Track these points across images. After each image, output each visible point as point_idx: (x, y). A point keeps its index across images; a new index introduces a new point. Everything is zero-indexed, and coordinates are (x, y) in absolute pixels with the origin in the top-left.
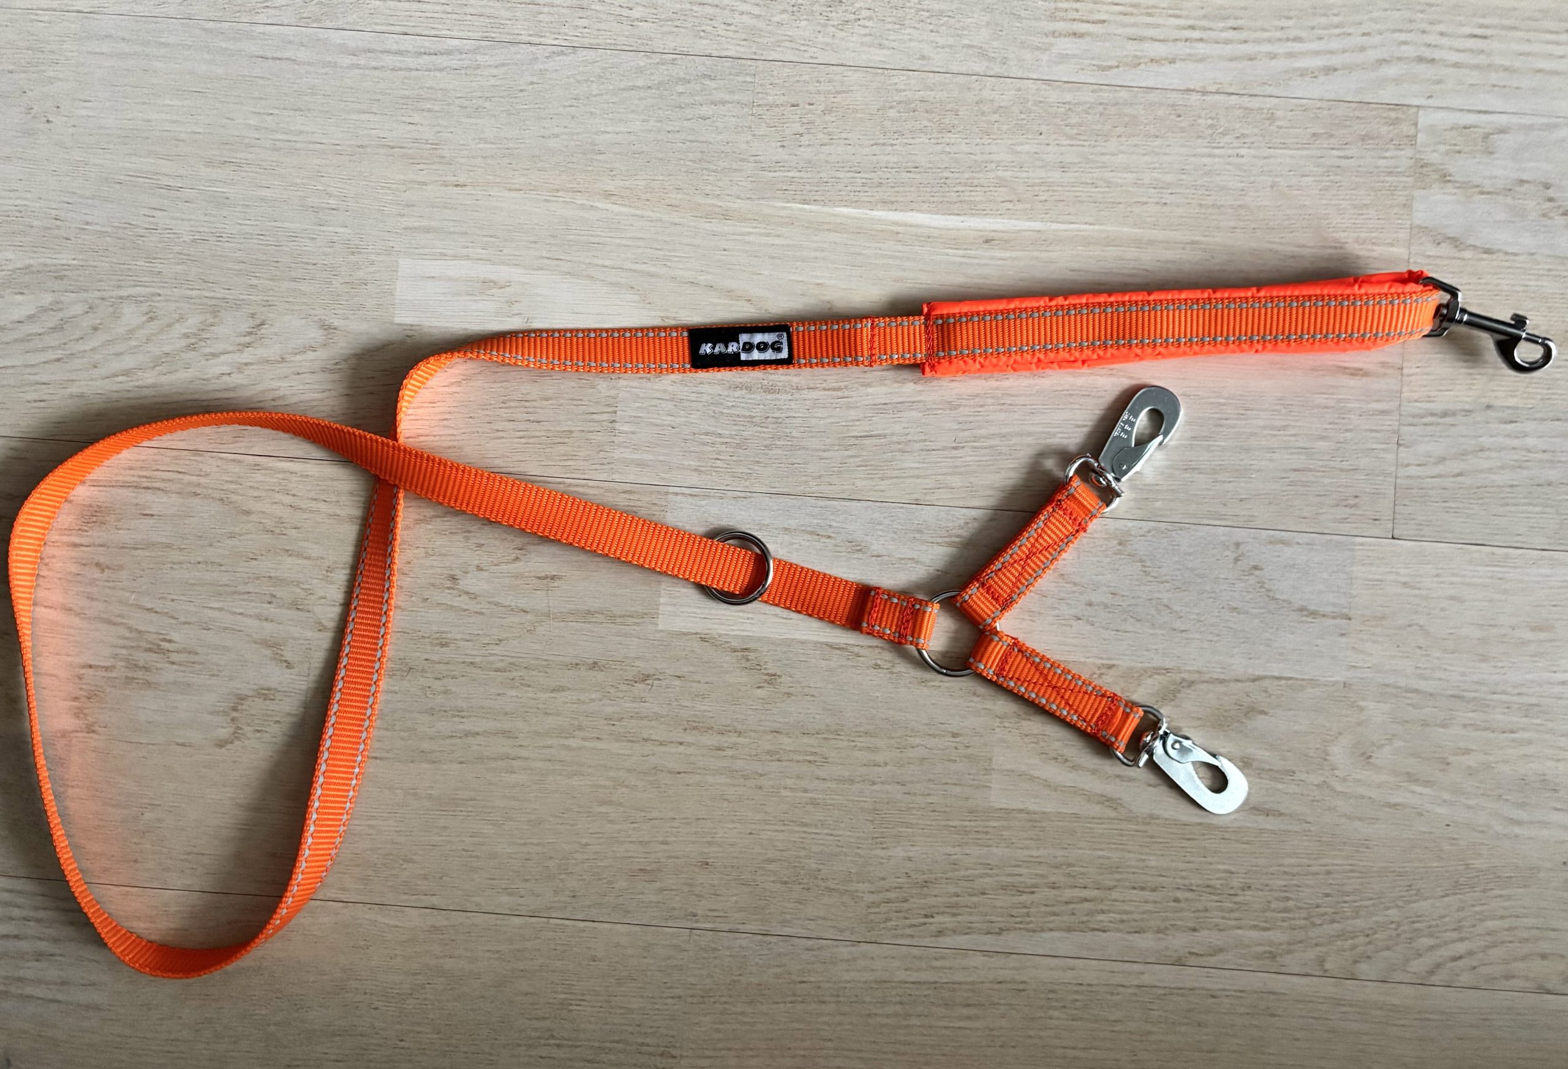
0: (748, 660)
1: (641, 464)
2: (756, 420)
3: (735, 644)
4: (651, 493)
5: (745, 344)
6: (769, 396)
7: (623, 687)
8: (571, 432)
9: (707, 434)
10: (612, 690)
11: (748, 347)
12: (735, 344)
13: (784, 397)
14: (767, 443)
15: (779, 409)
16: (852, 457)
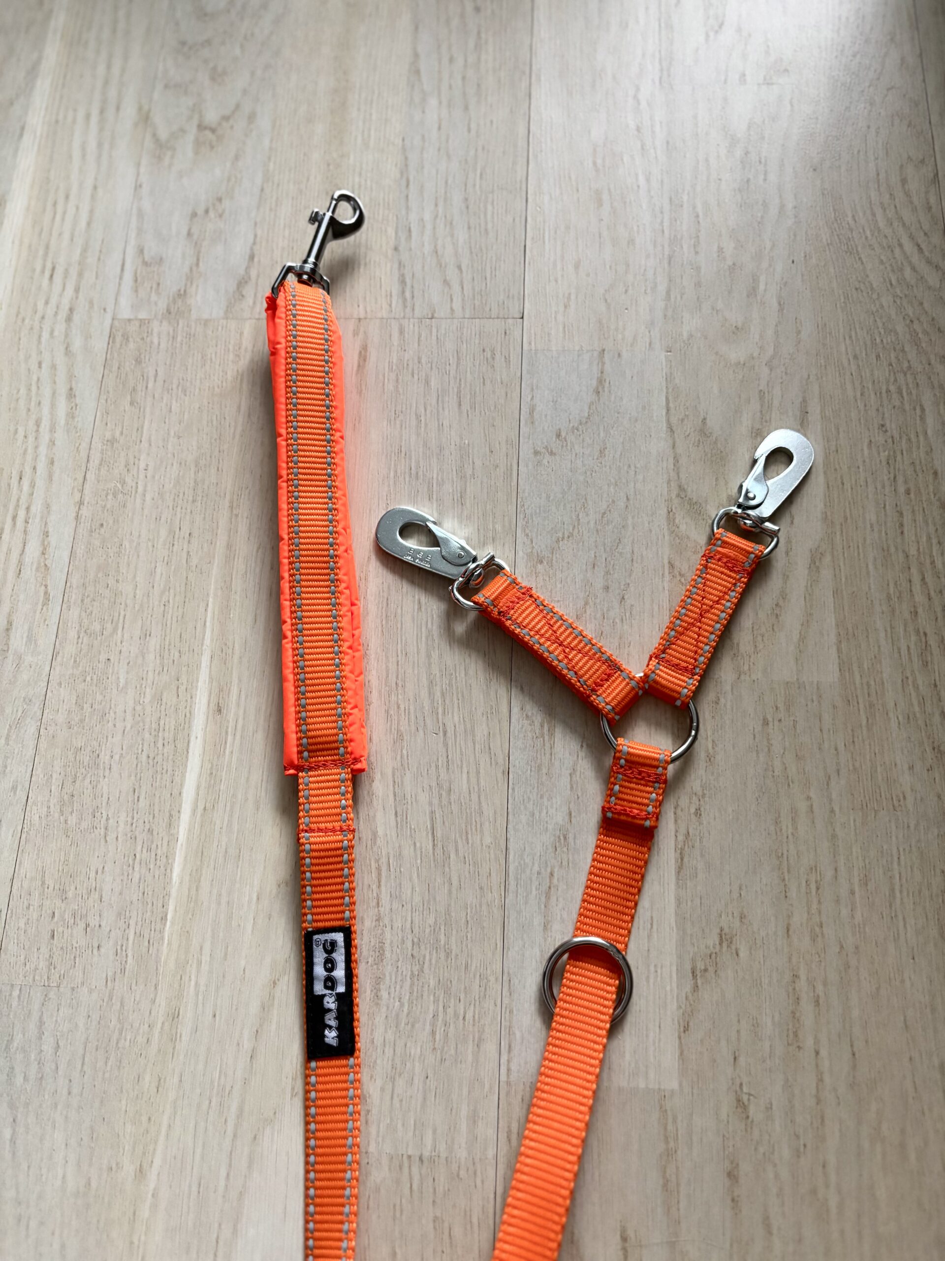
0: (706, 970)
1: (473, 1119)
2: (416, 969)
3: (688, 988)
4: (509, 1104)
5: (326, 987)
6: (388, 954)
7: (756, 1132)
8: (435, 1219)
9: (433, 1033)
10: (761, 1150)
11: (330, 982)
12: (326, 999)
13: (388, 935)
14: (442, 955)
15: (403, 942)
16: (457, 850)
